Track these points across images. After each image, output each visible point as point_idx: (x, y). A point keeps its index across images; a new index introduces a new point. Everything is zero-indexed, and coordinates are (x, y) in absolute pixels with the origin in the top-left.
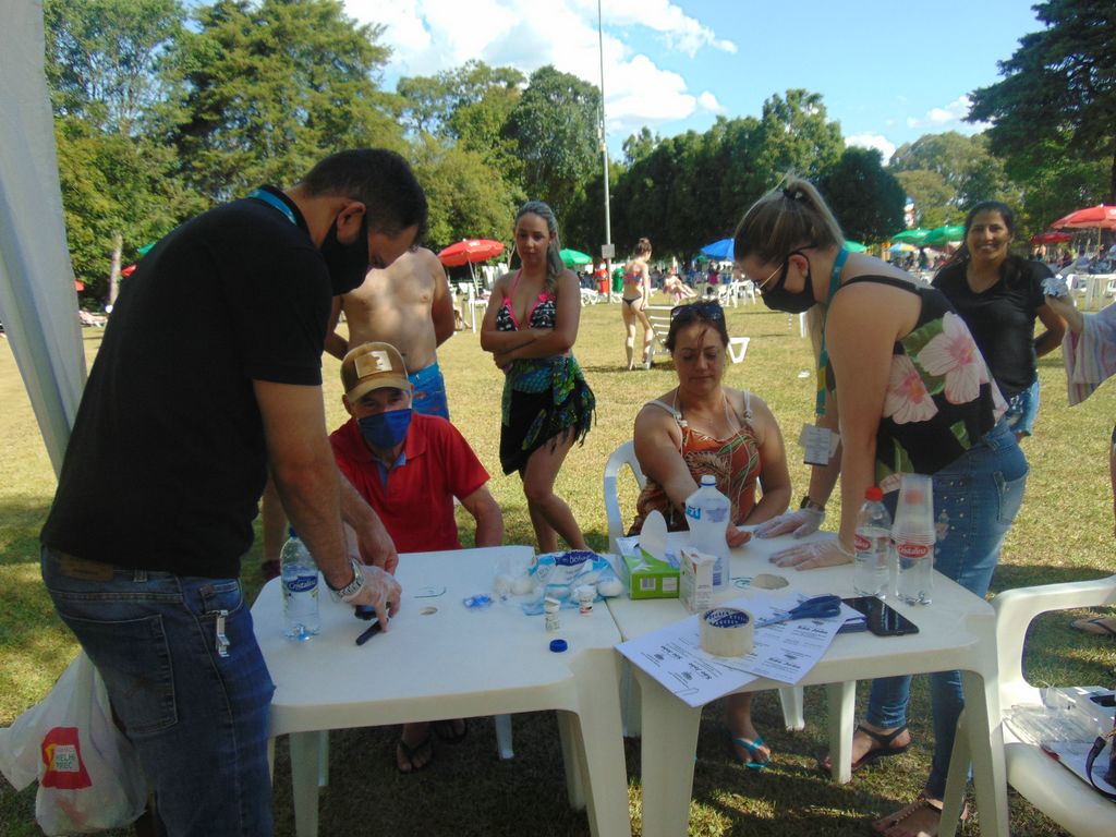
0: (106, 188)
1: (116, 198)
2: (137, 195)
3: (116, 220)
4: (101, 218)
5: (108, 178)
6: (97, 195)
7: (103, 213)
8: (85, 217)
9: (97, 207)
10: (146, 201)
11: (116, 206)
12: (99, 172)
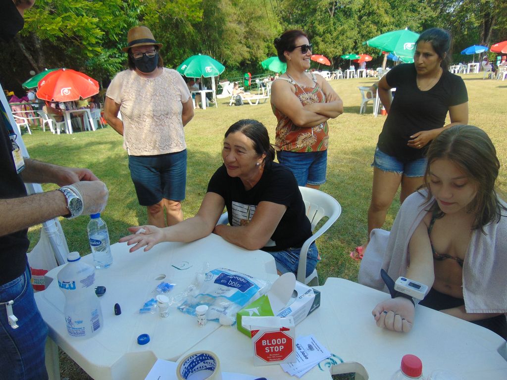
0: (390, 11)
1: (393, 16)
2: (403, 14)
3: (391, 27)
4: (385, 26)
5: (392, 6)
6: (385, 15)
7: (386, 24)
8: (378, 27)
9: (384, 21)
10: (408, 16)
11: (392, 20)
12: (388, 4)
